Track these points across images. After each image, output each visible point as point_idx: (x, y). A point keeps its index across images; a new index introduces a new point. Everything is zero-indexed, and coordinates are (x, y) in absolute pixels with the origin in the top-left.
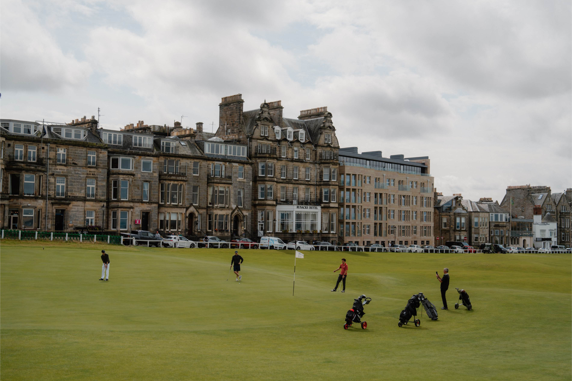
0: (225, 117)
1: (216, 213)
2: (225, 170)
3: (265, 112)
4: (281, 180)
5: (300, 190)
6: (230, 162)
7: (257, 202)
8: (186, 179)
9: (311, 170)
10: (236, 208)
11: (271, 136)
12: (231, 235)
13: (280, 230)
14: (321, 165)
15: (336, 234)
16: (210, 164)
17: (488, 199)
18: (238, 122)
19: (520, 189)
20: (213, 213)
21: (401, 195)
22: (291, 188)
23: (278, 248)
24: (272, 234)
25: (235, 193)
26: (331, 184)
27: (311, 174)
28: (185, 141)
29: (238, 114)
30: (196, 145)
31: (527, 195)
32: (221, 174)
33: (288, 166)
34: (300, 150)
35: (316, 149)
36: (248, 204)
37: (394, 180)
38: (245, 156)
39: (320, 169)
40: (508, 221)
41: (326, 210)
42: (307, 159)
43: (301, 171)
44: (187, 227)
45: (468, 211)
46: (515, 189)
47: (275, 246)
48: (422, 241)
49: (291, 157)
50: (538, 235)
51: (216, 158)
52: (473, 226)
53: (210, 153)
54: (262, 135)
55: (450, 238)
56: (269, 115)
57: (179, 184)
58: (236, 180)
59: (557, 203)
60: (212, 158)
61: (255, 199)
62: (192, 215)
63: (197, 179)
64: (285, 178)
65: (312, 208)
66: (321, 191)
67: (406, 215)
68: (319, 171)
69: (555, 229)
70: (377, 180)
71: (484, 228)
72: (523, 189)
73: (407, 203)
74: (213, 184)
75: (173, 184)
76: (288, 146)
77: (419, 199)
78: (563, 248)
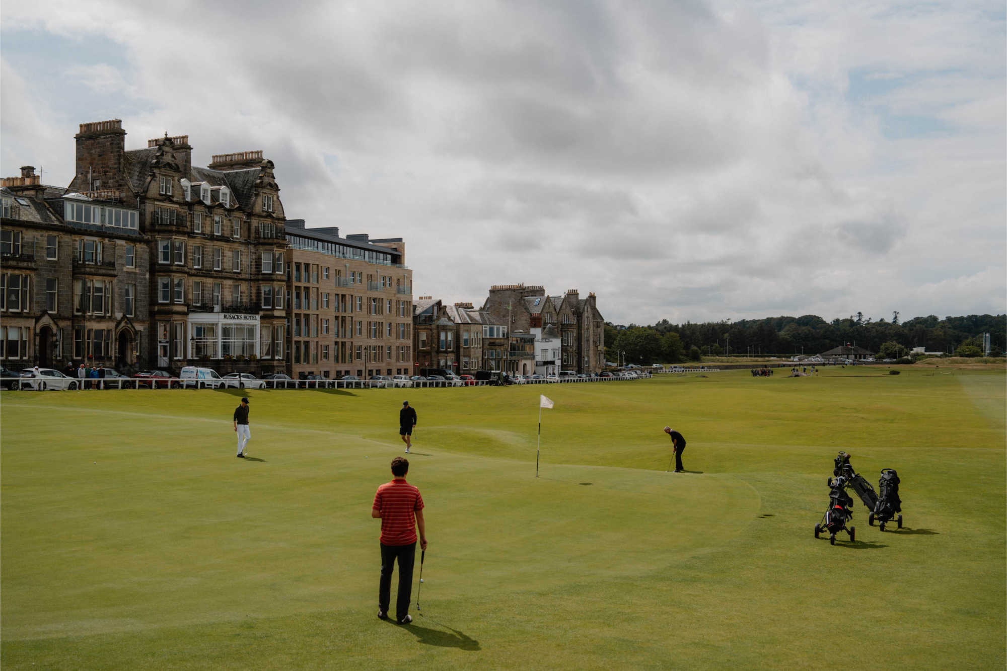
0: (89, 159)
1: (90, 327)
2: (103, 252)
3: (167, 154)
4: (193, 271)
5: (226, 288)
6: (112, 237)
7: (156, 308)
8: (35, 265)
9: (241, 255)
10: (122, 319)
11: (177, 196)
12: (115, 364)
13: (194, 355)
14: (258, 247)
15: (283, 360)
16: (75, 240)
17: (467, 305)
18: (115, 169)
19: (510, 289)
20: (84, 327)
21: (370, 298)
22: (210, 284)
23: (213, 387)
24: (183, 363)
25: (121, 292)
26: (275, 278)
27: (241, 261)
28: (25, 197)
29: (116, 154)
30: (48, 206)
31: (519, 298)
32: (96, 258)
33: (205, 248)
34: (225, 221)
35: (249, 220)
36: (143, 312)
37: (361, 274)
38: (136, 228)
39: (255, 253)
40: (506, 336)
41: (268, 321)
42: (235, 236)
43: (225, 256)
44: (37, 352)
45: (455, 322)
46: (503, 290)
47: (206, 383)
48: (398, 370)
49: (209, 233)
50: (539, 357)
51: (86, 230)
52: (461, 345)
53: (75, 220)
54: (161, 193)
55: (431, 364)
56: (173, 159)
57: (24, 275)
58: (122, 269)
59: (558, 310)
60: (80, 230)
61: (153, 302)
62: (46, 330)
63: (55, 267)
64: (200, 267)
65: (248, 317)
66: (259, 290)
67: (376, 330)
68: (254, 257)
69: (559, 348)
70: (338, 272)
71: (477, 348)
72: (514, 290)
73: (379, 310)
74: (83, 276)
75: (11, 275)
76: (205, 214)
77: (394, 304)
78: (573, 375)
